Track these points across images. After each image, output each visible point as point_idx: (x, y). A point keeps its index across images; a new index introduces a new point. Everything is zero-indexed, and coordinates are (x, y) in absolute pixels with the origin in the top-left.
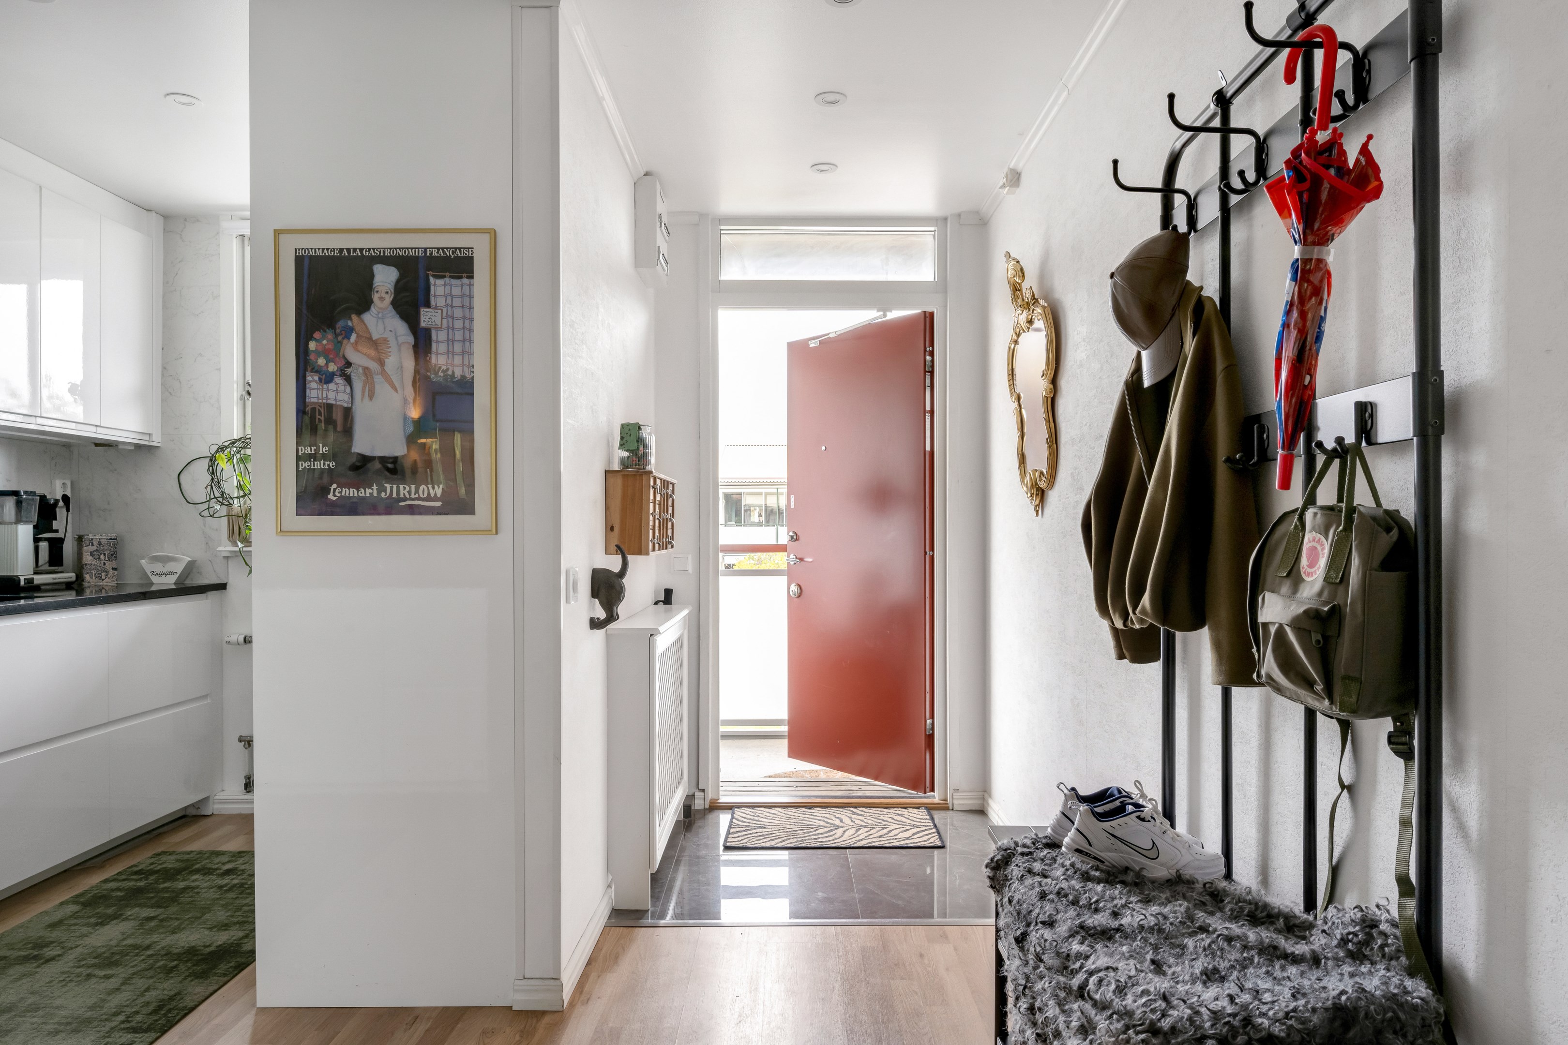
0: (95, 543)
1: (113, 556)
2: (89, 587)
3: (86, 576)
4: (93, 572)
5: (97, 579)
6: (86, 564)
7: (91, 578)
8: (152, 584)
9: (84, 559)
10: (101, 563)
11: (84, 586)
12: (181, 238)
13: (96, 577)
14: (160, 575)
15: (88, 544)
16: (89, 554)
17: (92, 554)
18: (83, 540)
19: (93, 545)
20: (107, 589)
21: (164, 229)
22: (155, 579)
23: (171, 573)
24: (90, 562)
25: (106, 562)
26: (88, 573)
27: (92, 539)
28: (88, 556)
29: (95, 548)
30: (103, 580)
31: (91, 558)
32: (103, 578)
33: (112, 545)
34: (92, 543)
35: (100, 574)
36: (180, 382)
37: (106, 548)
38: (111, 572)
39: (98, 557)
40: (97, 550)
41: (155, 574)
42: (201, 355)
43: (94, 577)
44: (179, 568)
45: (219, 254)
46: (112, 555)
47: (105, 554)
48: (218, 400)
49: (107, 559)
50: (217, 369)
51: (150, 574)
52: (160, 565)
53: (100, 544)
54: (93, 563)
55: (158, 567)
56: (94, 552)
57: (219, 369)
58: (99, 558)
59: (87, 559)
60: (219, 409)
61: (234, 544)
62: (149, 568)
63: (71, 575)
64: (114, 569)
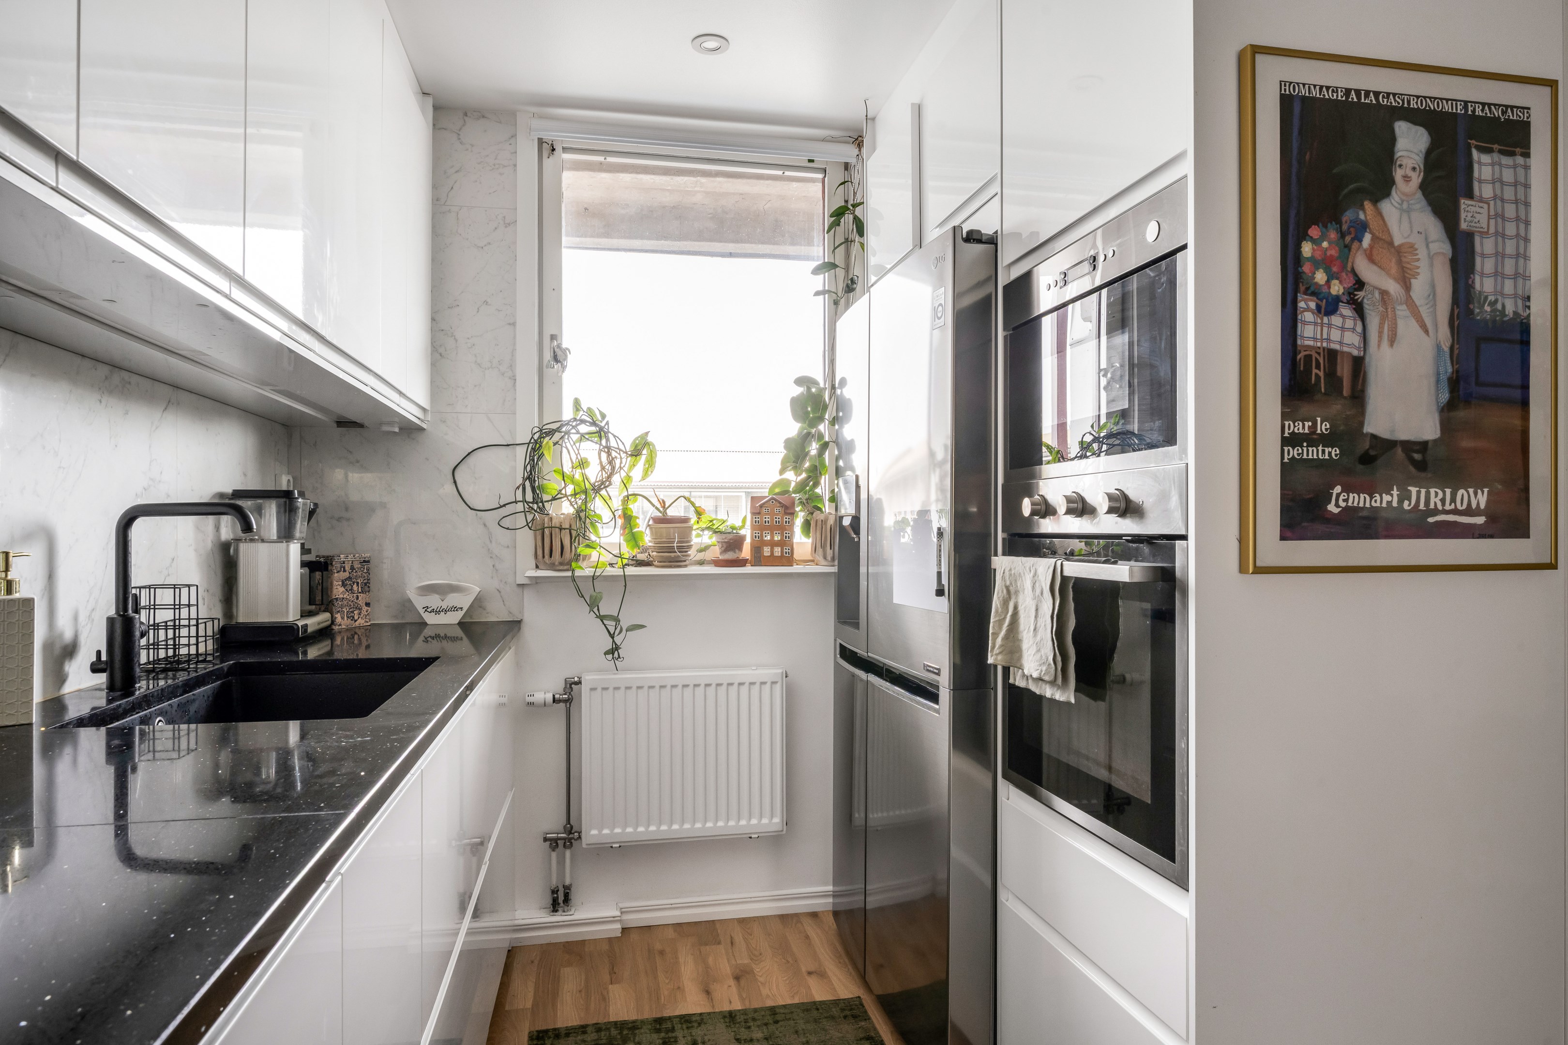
0: (348, 568)
1: (366, 587)
2: (340, 632)
3: (336, 616)
4: (344, 609)
5: (349, 620)
6: (337, 599)
7: (343, 618)
8: (425, 624)
9: (335, 591)
10: (353, 597)
11: (333, 632)
12: (459, 139)
13: (348, 617)
14: (437, 612)
15: (339, 569)
16: (341, 583)
17: (344, 585)
18: (334, 563)
19: (344, 571)
20: (360, 634)
21: (434, 125)
22: (429, 618)
23: (455, 609)
24: (341, 596)
25: (359, 594)
26: (339, 612)
27: (344, 562)
28: (338, 587)
29: (347, 575)
30: (356, 621)
31: (342, 589)
32: (356, 618)
33: (365, 571)
34: (344, 568)
35: (352, 612)
36: (456, 341)
37: (360, 574)
38: (365, 608)
39: (350, 587)
40: (349, 578)
41: (429, 610)
42: (485, 302)
43: (346, 618)
44: (465, 601)
45: (515, 165)
46: (366, 584)
47: (358, 583)
48: (512, 367)
49: (360, 591)
50: (510, 324)
51: (421, 611)
52: (437, 597)
53: (352, 568)
54: (345, 597)
55: (434, 601)
56: (346, 580)
57: (514, 324)
58: (351, 590)
59: (338, 591)
60: (514, 379)
61: (552, 567)
62: (419, 602)
63: (326, 616)
64: (368, 604)
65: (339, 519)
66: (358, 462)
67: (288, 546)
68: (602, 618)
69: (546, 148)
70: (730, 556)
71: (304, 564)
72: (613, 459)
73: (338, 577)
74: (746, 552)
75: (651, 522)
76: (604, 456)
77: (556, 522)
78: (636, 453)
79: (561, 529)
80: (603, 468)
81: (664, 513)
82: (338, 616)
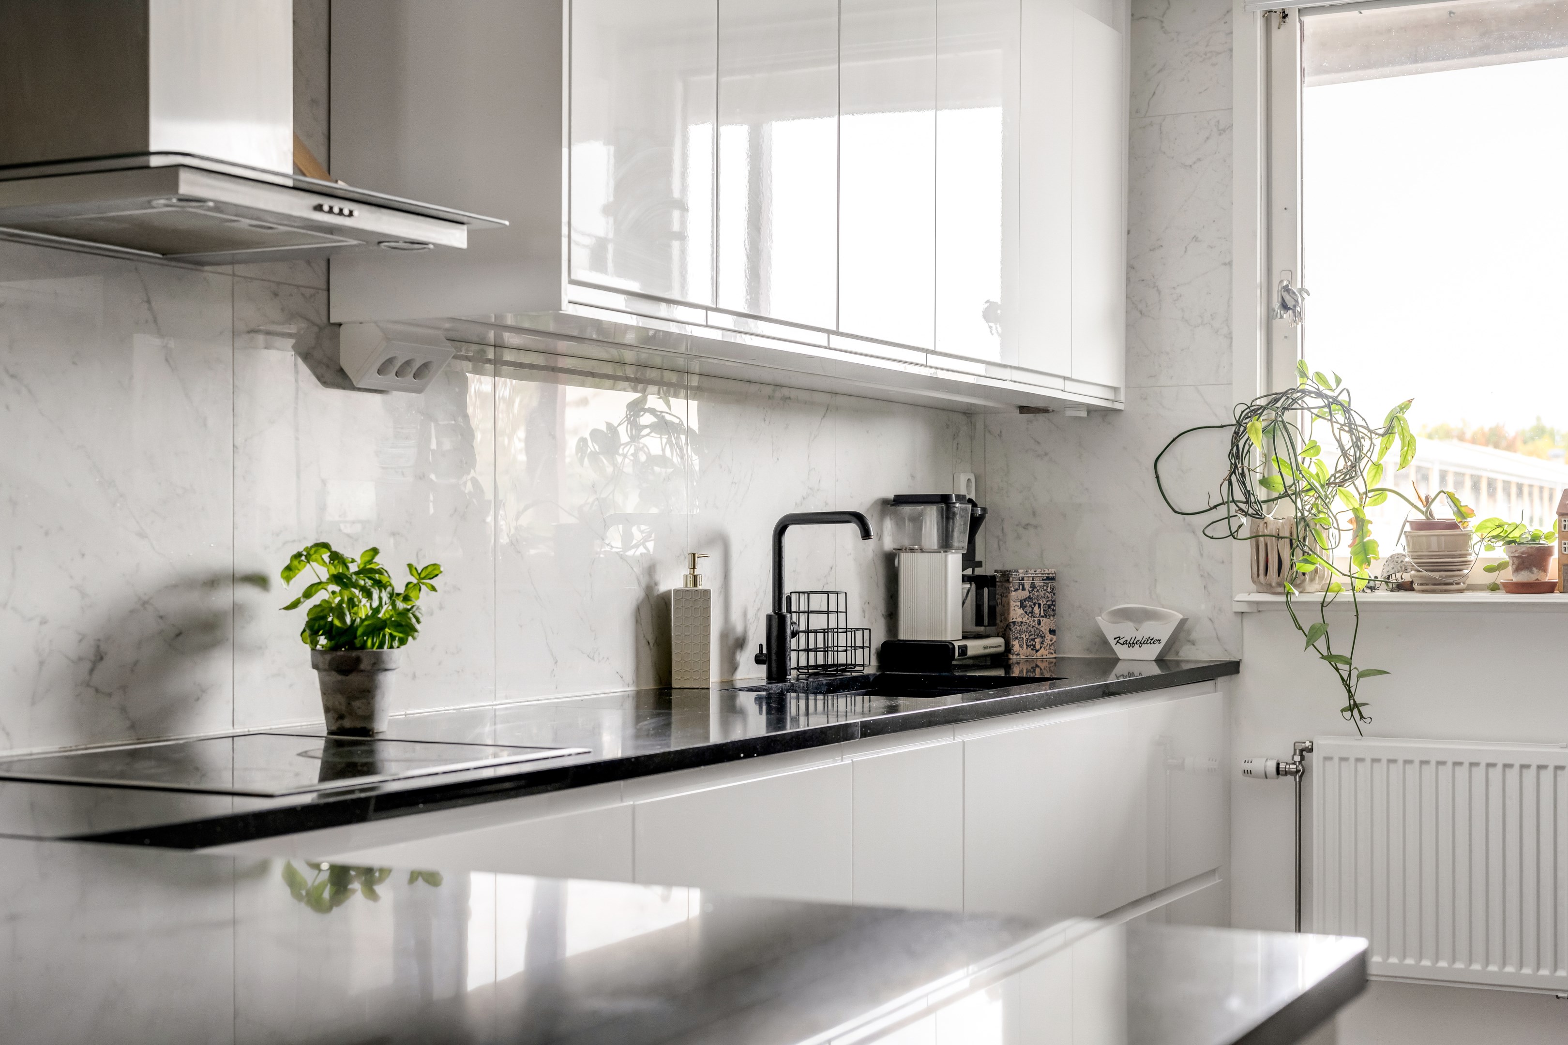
0: (1027, 586)
1: (1051, 609)
2: (1018, 663)
3: (1014, 643)
4: (1023, 636)
5: (1029, 649)
6: (1014, 623)
7: (1021, 646)
8: (1117, 660)
9: (1012, 614)
10: (1034, 621)
11: (1011, 661)
12: (1163, 27)
13: (1028, 646)
14: (1131, 644)
15: (1017, 587)
16: (1019, 604)
17: (1022, 606)
18: (1011, 579)
19: (1024, 589)
20: (1042, 668)
21: (1132, 15)
22: (1122, 652)
23: (1151, 641)
24: (1019, 620)
25: (1041, 619)
26: (1016, 638)
27: (1023, 579)
28: (1016, 608)
29: (1026, 594)
30: (1037, 651)
31: (1021, 611)
32: (1038, 647)
33: (1049, 590)
34: (1023, 585)
35: (1033, 640)
36: (1159, 292)
37: (1042, 593)
38: (1049, 636)
39: (1031, 609)
40: (1029, 598)
41: (1121, 641)
42: (1196, 239)
43: (1025, 646)
44: (1164, 632)
45: (1231, 50)
46: (1049, 606)
47: (1039, 605)
48: (1227, 321)
49: (1042, 614)
50: (1225, 264)
51: (1112, 642)
52: (1130, 625)
53: (1033, 586)
54: (1024, 620)
55: (1128, 630)
56: (1025, 600)
57: (1230, 264)
58: (1032, 612)
59: (1016, 613)
60: (1229, 337)
61: (1268, 588)
62: (1111, 632)
63: (1000, 641)
64: (1052, 632)
65: (1026, 526)
66: (1046, 454)
67: (946, 557)
68: (1330, 658)
69: (1275, 19)
70: (1524, 577)
71: (965, 579)
72: (1358, 439)
73: (1016, 596)
74: (1552, 573)
75: (1408, 528)
76: (1346, 439)
77: (1271, 529)
78: (1389, 431)
79: (1279, 537)
80: (1345, 454)
81: (1429, 514)
82: (1016, 644)
